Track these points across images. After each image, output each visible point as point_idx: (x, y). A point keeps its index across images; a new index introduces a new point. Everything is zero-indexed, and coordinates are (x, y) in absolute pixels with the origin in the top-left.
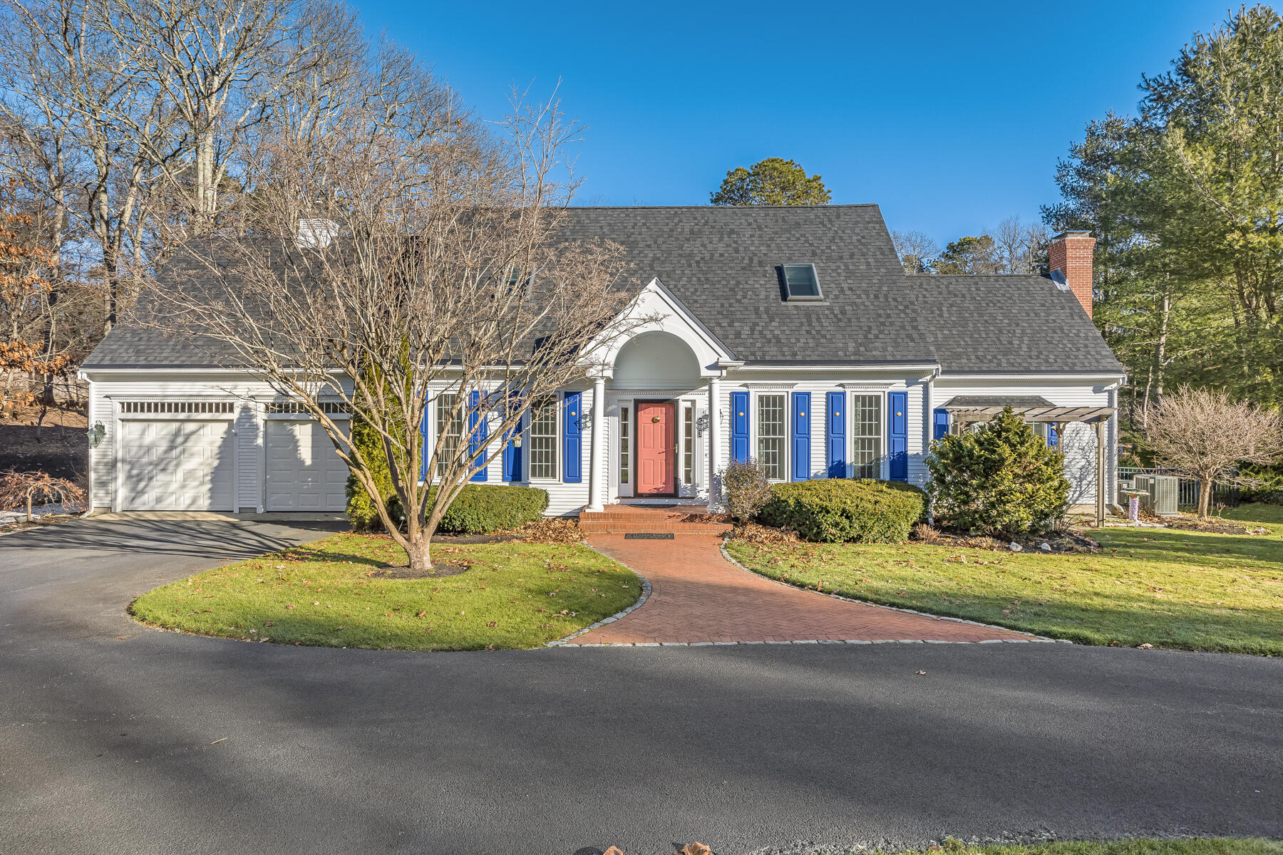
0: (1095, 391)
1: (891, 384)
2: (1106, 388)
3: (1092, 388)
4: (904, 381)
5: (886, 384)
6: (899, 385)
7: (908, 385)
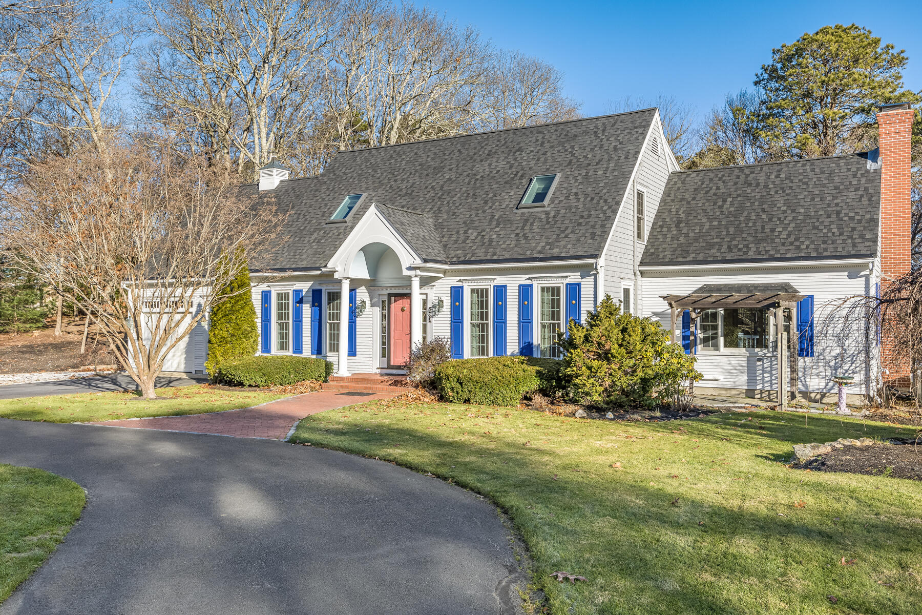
0: (850, 277)
1: (566, 277)
2: (862, 273)
3: (846, 273)
4: (579, 274)
5: (562, 277)
6: (574, 277)
7: (583, 277)
